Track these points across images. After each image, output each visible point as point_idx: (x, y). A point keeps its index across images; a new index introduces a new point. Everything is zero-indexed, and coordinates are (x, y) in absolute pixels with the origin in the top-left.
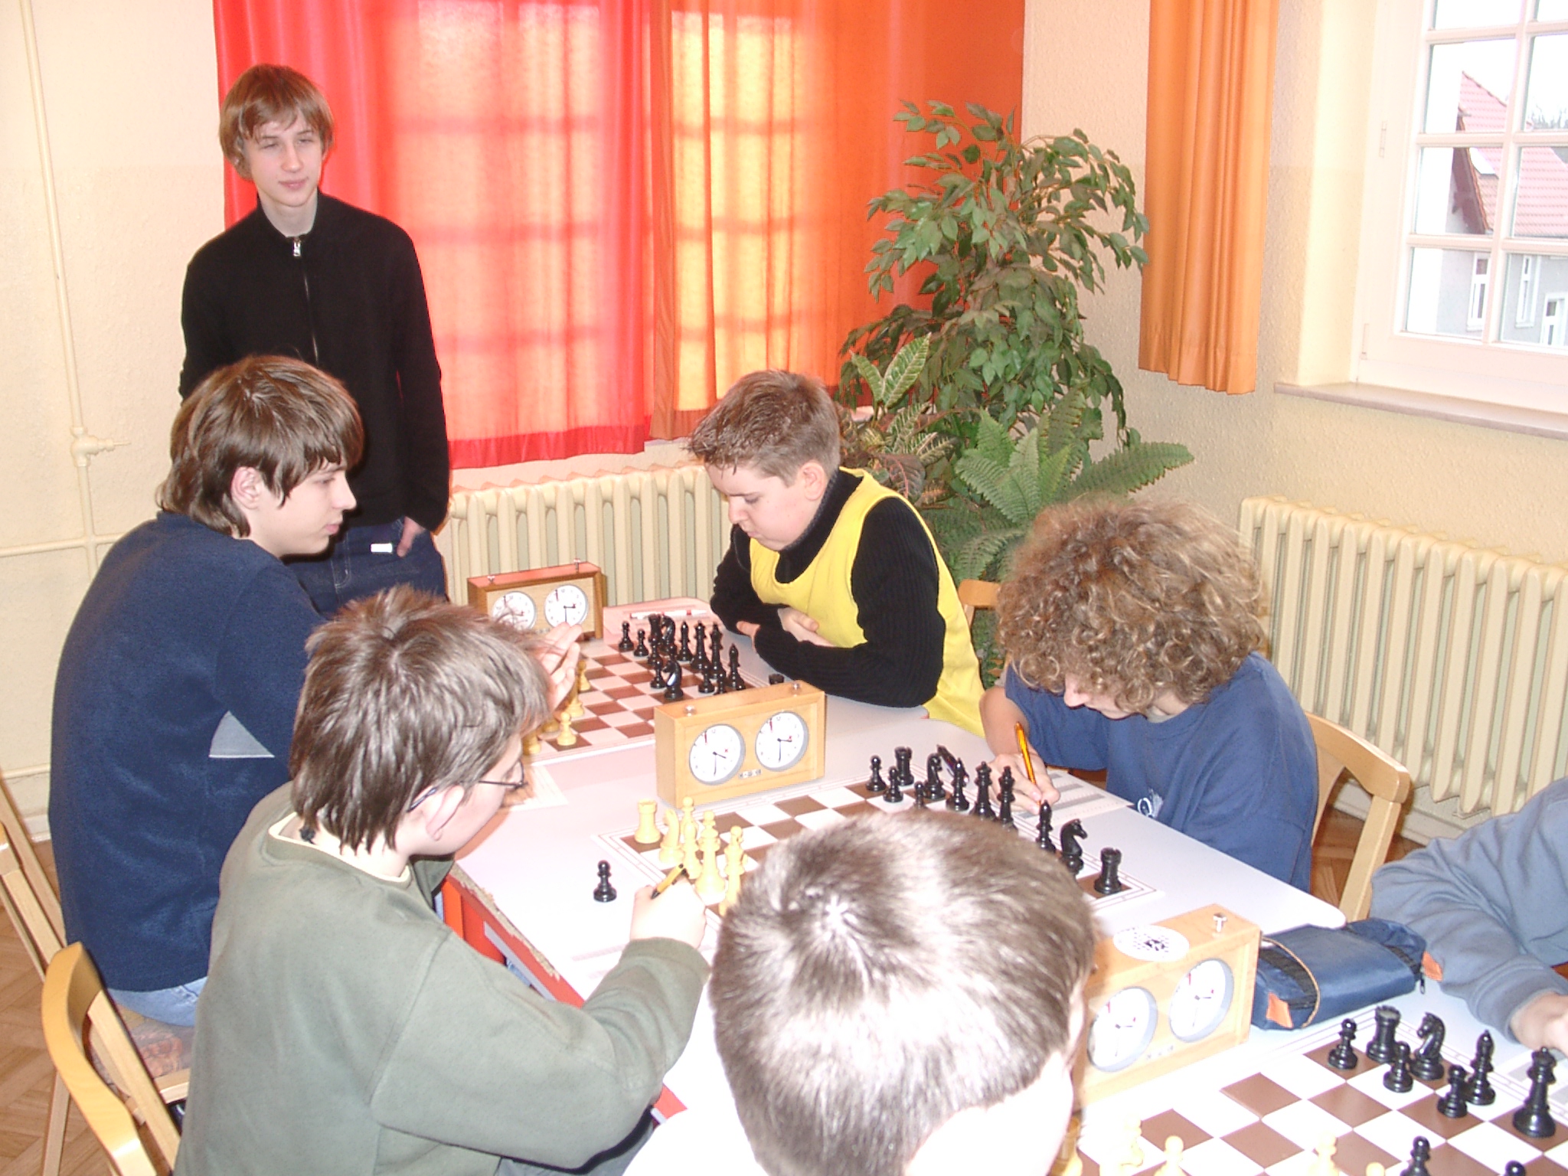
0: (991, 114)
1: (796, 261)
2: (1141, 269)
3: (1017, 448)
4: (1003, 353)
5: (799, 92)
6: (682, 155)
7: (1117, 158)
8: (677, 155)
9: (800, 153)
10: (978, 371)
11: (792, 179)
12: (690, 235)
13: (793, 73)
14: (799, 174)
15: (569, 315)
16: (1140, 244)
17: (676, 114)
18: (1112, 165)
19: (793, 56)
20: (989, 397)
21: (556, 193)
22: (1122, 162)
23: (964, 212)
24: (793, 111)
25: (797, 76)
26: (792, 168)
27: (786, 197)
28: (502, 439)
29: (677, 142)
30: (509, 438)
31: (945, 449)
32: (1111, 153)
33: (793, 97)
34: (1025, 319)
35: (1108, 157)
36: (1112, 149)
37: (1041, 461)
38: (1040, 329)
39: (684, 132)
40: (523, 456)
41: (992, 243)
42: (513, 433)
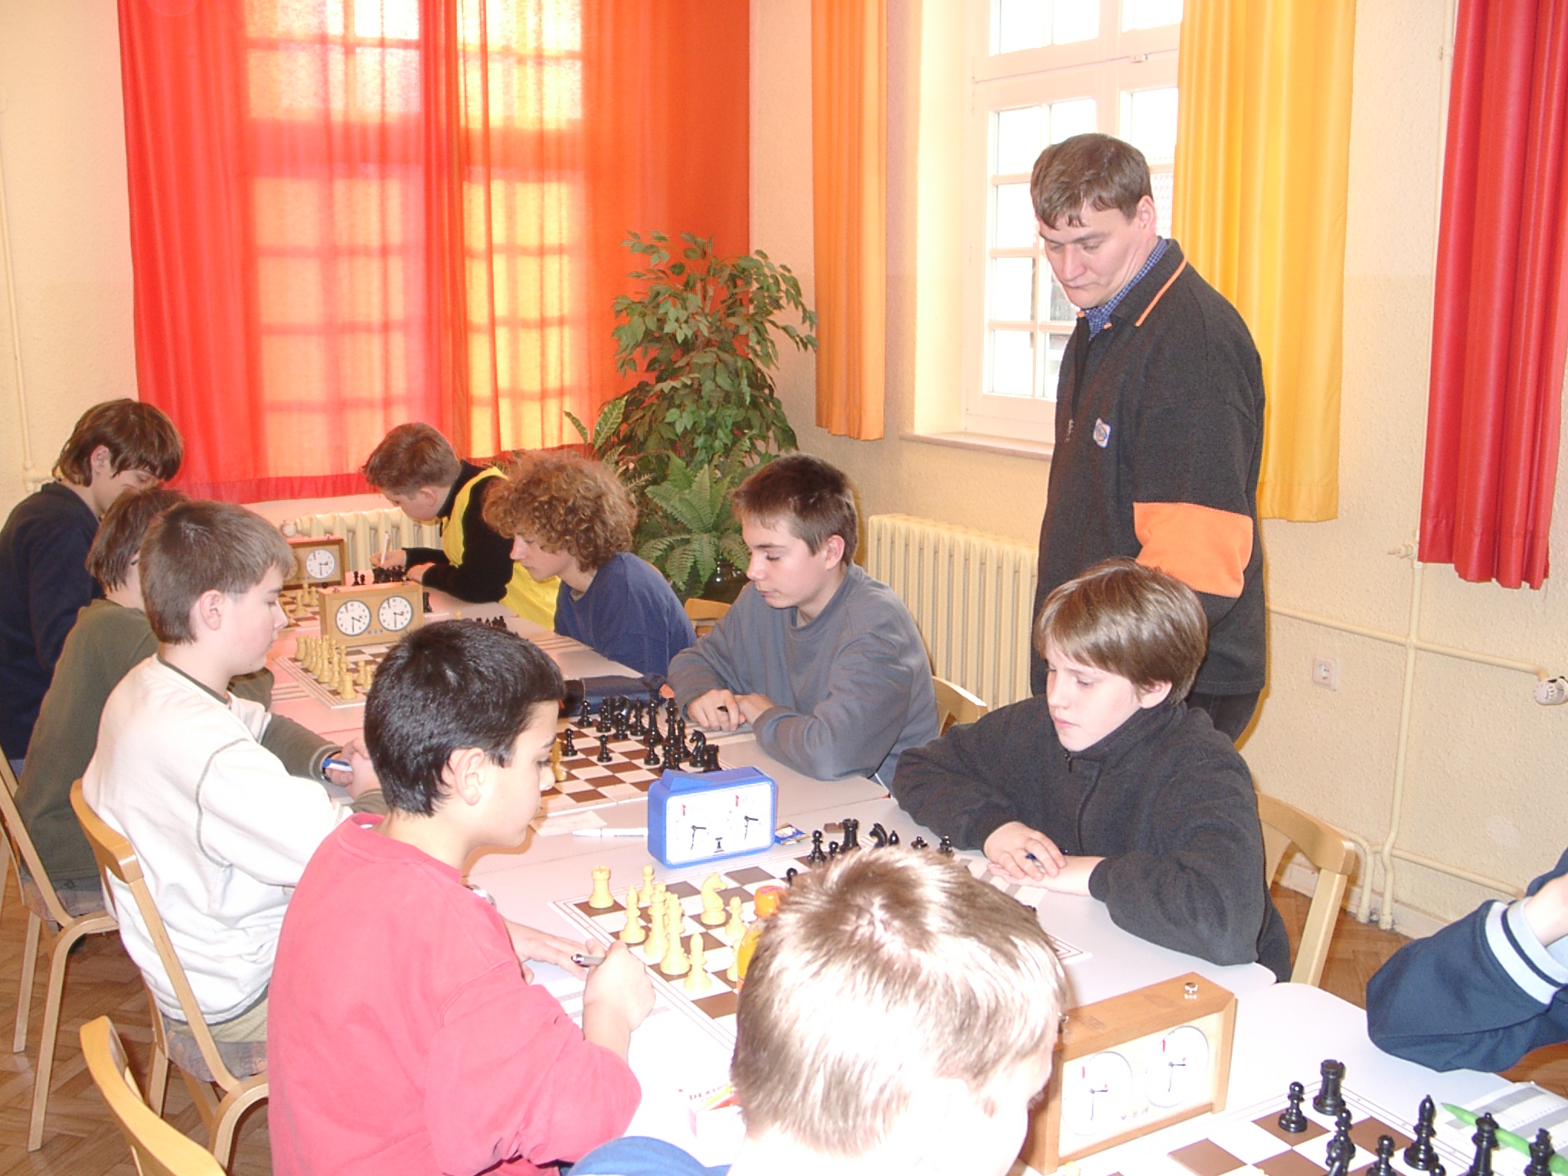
0: (699, 239)
1: (567, 349)
2: (815, 351)
3: (696, 479)
4: (693, 413)
5: (565, 224)
6: (471, 272)
7: (789, 271)
8: (467, 272)
9: (566, 269)
10: (672, 424)
11: (561, 288)
12: (478, 330)
13: (560, 211)
14: (566, 285)
15: (387, 387)
16: (813, 334)
17: (466, 242)
18: (782, 275)
19: (560, 199)
20: (682, 444)
21: (376, 300)
22: (793, 274)
23: (661, 311)
24: (561, 239)
25: (564, 213)
26: (561, 281)
27: (556, 302)
28: (337, 476)
29: (467, 262)
30: (342, 476)
31: (646, 481)
32: (784, 267)
33: (560, 228)
34: (708, 387)
35: (781, 271)
36: (784, 263)
37: (711, 487)
38: (720, 395)
39: (472, 255)
40: (354, 486)
41: (679, 331)
42: (345, 472)
